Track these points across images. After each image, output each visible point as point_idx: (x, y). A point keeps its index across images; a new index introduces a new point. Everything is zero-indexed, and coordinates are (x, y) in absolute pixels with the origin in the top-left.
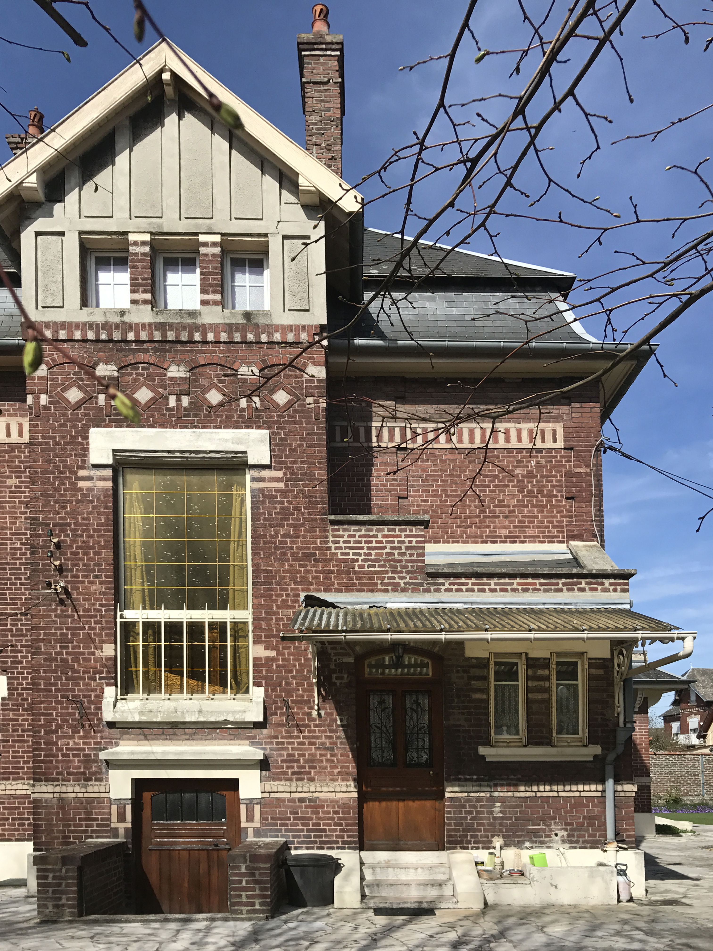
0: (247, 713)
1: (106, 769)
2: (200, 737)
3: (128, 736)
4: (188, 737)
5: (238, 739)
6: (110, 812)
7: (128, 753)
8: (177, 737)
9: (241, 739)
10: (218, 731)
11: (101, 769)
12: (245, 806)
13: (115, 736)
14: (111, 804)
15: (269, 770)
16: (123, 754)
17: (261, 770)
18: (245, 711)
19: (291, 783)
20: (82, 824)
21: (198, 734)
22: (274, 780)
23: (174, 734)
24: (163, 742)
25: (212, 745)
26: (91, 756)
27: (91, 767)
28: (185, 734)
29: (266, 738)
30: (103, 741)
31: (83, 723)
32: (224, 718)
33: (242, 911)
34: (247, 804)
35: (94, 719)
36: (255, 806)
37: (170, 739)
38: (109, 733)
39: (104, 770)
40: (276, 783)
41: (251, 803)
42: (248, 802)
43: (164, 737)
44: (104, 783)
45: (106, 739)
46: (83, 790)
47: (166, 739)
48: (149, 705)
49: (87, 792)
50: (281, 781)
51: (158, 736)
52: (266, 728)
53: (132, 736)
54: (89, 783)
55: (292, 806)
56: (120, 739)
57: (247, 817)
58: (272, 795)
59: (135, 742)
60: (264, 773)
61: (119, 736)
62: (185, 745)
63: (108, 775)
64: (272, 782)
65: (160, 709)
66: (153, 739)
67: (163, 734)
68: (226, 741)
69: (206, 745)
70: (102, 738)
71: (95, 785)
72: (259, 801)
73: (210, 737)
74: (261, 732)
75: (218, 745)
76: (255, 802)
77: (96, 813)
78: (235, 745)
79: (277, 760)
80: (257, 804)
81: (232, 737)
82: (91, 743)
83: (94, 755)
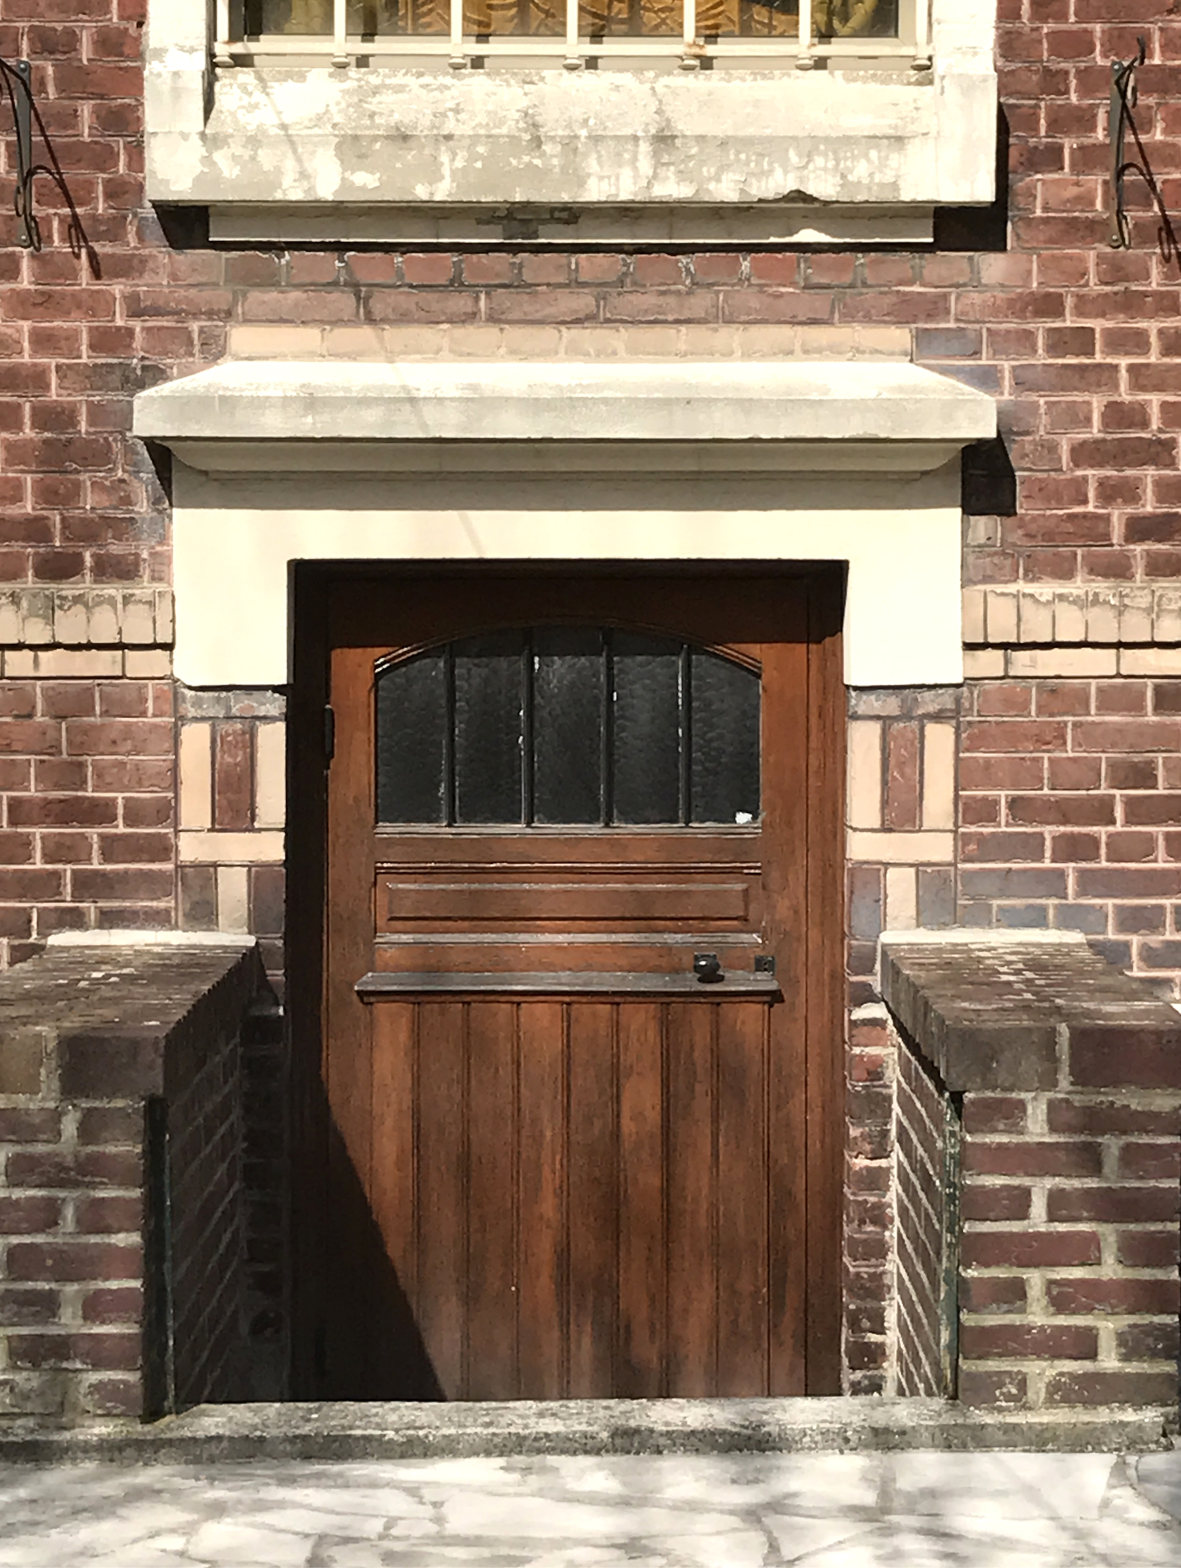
0: (913, 147)
1: (157, 501)
2: (647, 300)
3: (272, 296)
4: (584, 301)
5: (849, 317)
6: (175, 767)
7: (286, 401)
8: (527, 306)
9: (868, 319)
10: (746, 264)
11: (127, 501)
12: (876, 728)
13: (204, 297)
14: (181, 719)
15: (1006, 509)
16: (259, 404)
17: (969, 510)
18: (898, 140)
19: (1126, 587)
20: (27, 842)
21: (639, 286)
22: (1031, 576)
23: (517, 285)
24: (459, 332)
25: (710, 354)
26: (72, 421)
27: (78, 486)
28: (575, 284)
29: (995, 311)
30: (137, 325)
31: (38, 211)
32: (789, 184)
33: (1022, 1384)
34: (886, 720)
35: (90, 185)
36: (932, 730)
37: (494, 319)
38: (174, 276)
39: (143, 507)
40: (1045, 589)
41: (906, 716)
42: (891, 705)
43: (460, 303)
44: (144, 589)
45: (156, 312)
46: (38, 634)
47: (471, 317)
48: (387, 98)
49: (54, 646)
50: (1068, 574)
51: (431, 298)
52: (1001, 247)
53: (295, 295)
54: (68, 589)
55: (1120, 729)
56: (229, 314)
57: (885, 803)
58: (1023, 663)
59: (311, 336)
60: (982, 524)
61: (221, 297)
62: (576, 352)
63: (164, 539)
64: (1022, 586)
65: (450, 126)
66: (403, 318)
67: (456, 284)
68: (786, 332)
69: (683, 355)
70: (136, 310)
71: (100, 601)
72: (946, 700)
73: (701, 302)
74: (975, 270)
75: (748, 355)
76: (929, 703)
77: (99, 774)
78: (835, 351)
79: (1052, 448)
80: (938, 717)
81: (820, 303)
82: (73, 337)
83: (96, 412)
